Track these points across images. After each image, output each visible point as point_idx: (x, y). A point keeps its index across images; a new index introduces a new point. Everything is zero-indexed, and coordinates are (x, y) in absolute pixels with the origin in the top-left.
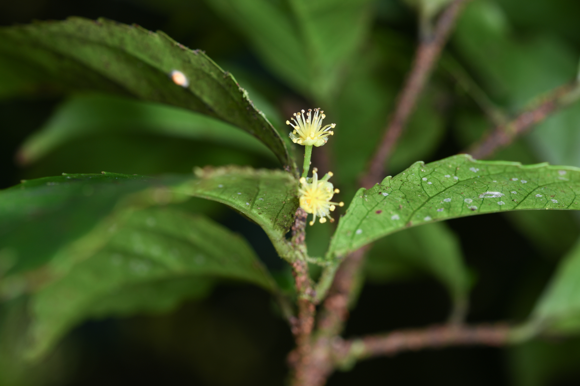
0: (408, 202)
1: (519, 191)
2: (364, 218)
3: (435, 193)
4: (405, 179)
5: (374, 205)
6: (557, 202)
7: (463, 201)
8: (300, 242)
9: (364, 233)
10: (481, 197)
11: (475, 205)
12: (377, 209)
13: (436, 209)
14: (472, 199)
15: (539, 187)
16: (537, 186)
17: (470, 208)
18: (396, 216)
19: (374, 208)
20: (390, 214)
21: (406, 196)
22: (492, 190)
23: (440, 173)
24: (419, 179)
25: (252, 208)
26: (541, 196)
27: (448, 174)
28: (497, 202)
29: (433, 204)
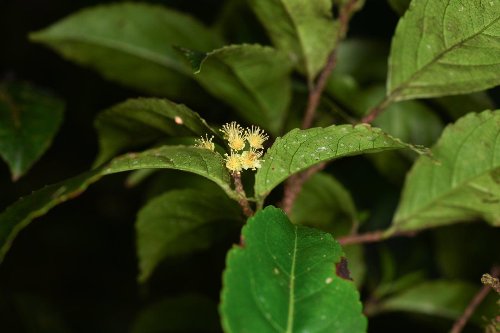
0: (284, 161)
1: (332, 144)
2: (267, 173)
3: (293, 153)
4: (276, 148)
5: (269, 165)
6: (353, 147)
7: (310, 156)
8: (240, 190)
9: (271, 181)
10: (317, 151)
11: (317, 157)
12: (271, 167)
13: (300, 162)
14: (314, 154)
15: (339, 140)
16: (338, 140)
17: (315, 159)
18: (282, 170)
19: (269, 167)
20: (279, 169)
21: (282, 157)
22: (320, 147)
23: (290, 141)
24: (282, 146)
25: (208, 174)
26: (344, 145)
27: (294, 141)
28: (326, 153)
29: (296, 159)
